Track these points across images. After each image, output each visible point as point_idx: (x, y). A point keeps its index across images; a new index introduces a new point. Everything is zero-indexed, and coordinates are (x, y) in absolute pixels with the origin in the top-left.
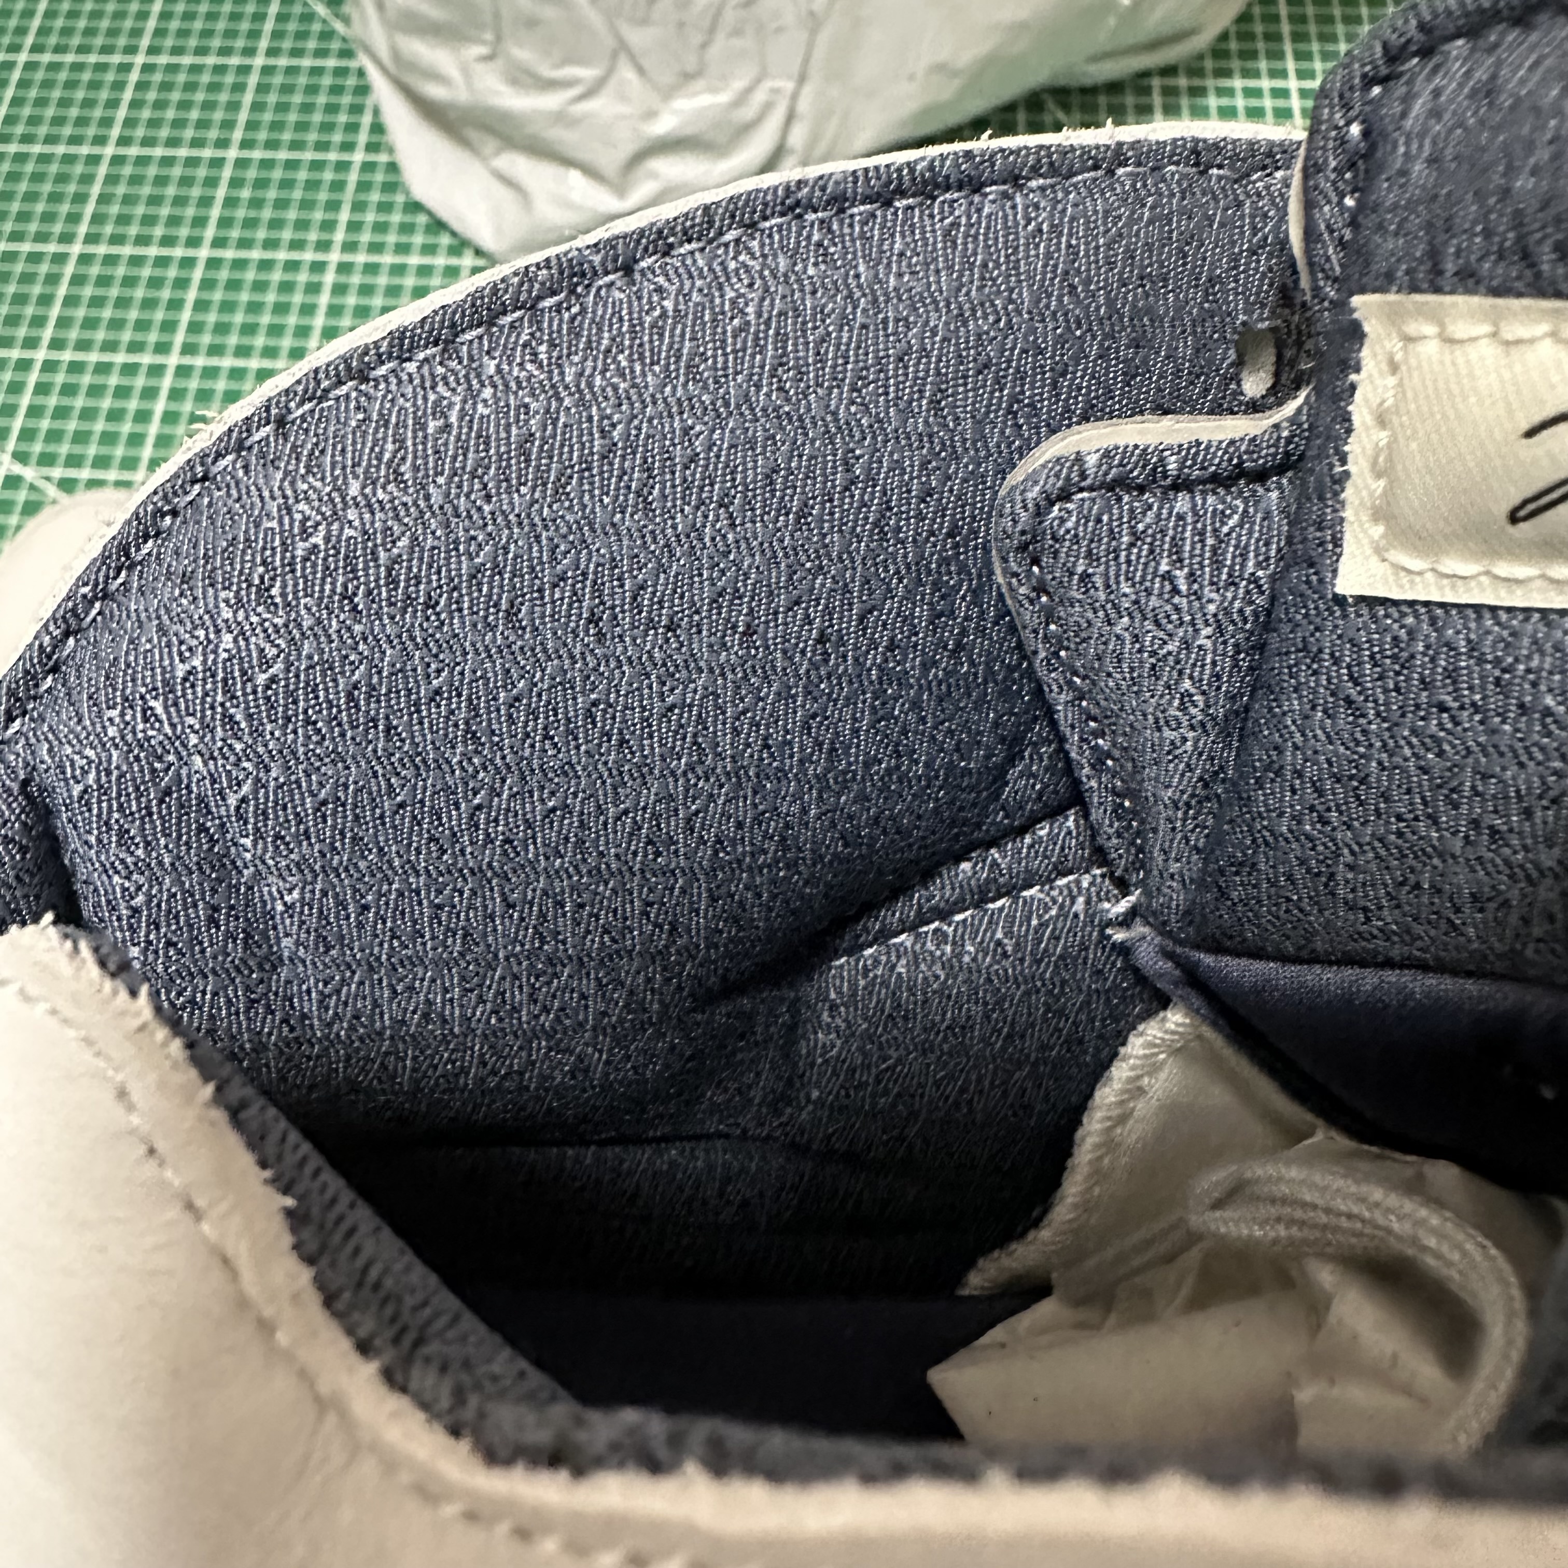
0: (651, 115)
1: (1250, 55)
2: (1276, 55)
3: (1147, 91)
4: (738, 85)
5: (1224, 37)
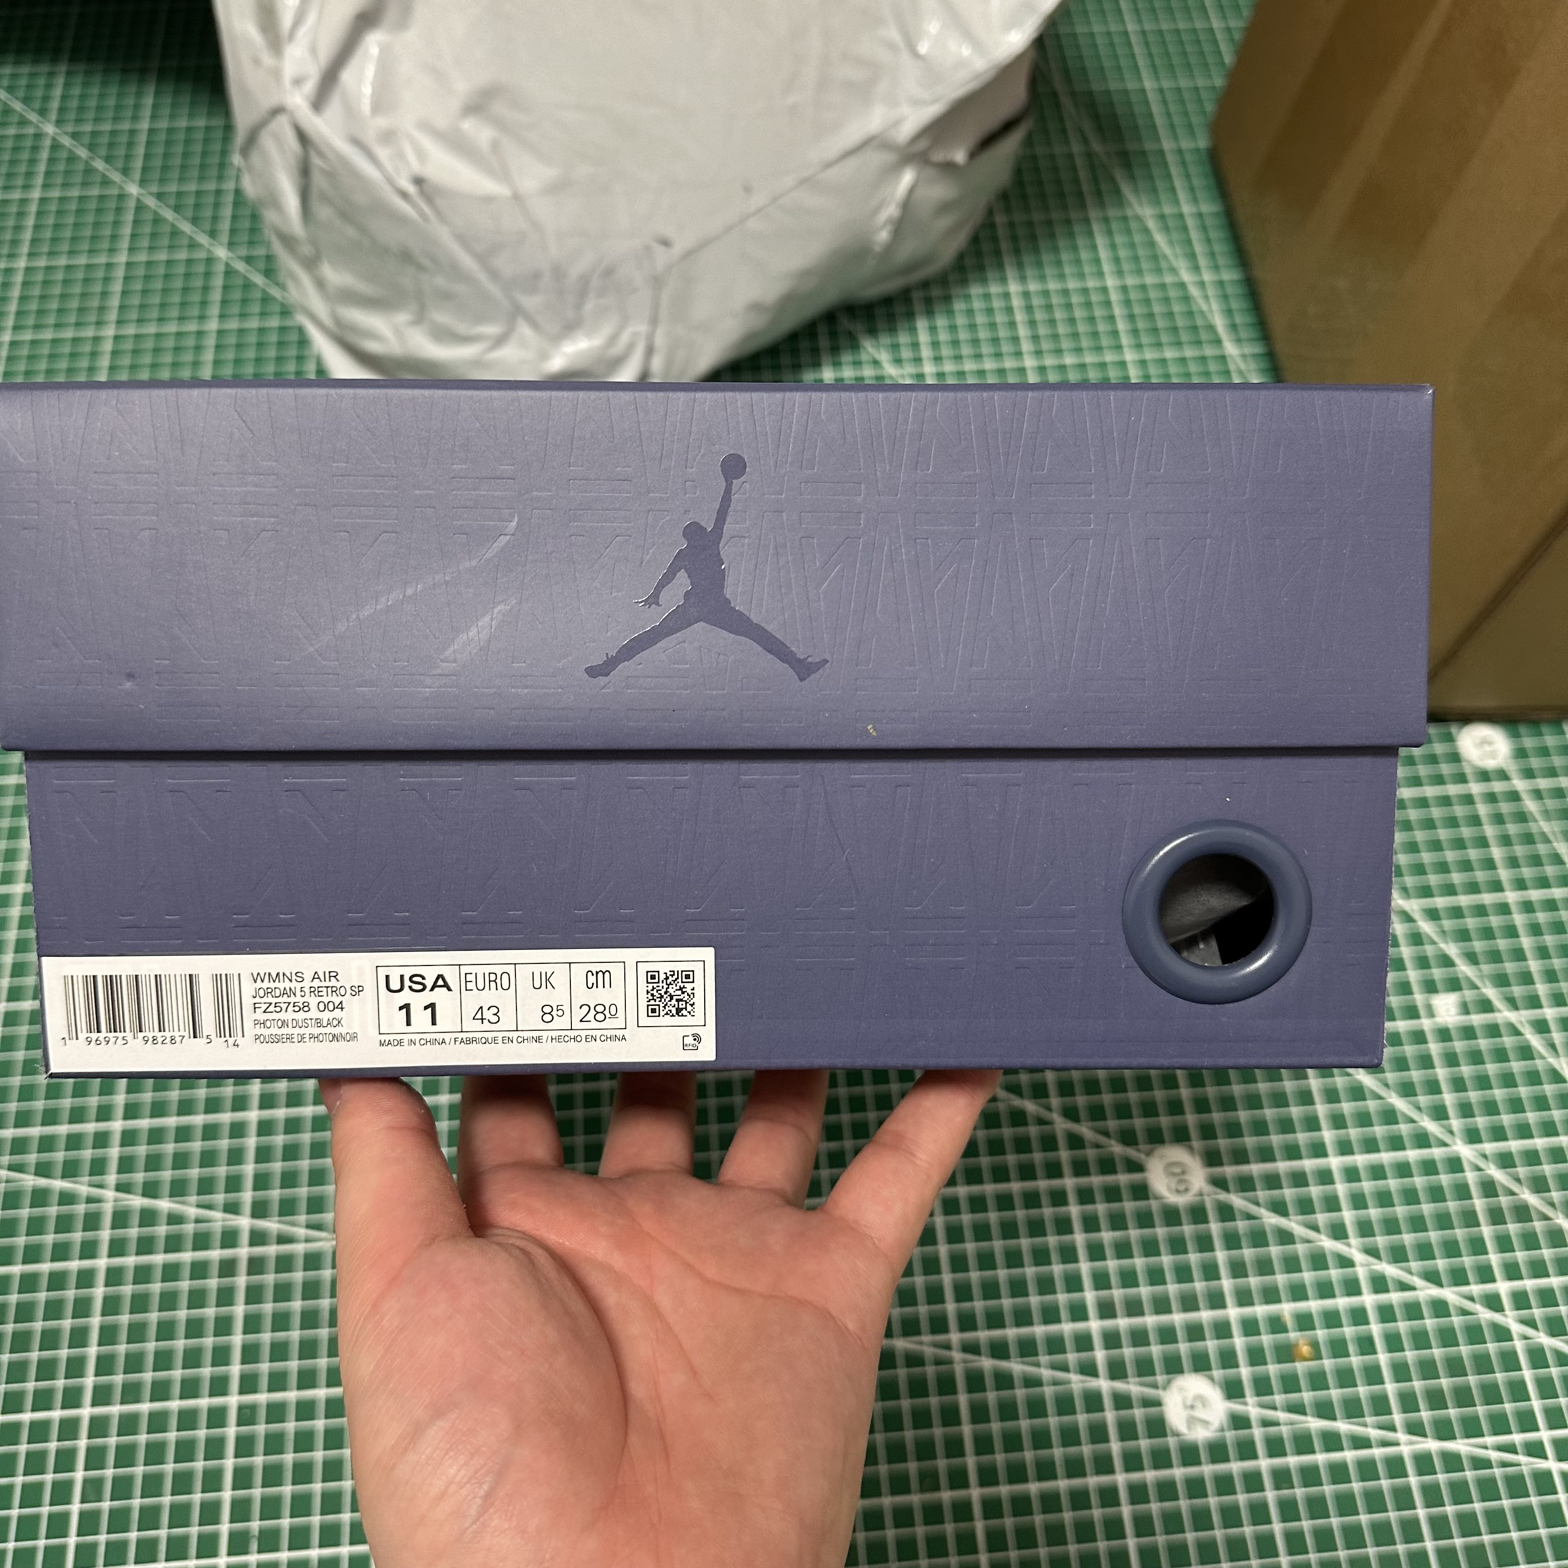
0: (544, 356)
1: (981, 268)
2: (1001, 266)
3: (911, 301)
4: (607, 330)
5: (961, 257)
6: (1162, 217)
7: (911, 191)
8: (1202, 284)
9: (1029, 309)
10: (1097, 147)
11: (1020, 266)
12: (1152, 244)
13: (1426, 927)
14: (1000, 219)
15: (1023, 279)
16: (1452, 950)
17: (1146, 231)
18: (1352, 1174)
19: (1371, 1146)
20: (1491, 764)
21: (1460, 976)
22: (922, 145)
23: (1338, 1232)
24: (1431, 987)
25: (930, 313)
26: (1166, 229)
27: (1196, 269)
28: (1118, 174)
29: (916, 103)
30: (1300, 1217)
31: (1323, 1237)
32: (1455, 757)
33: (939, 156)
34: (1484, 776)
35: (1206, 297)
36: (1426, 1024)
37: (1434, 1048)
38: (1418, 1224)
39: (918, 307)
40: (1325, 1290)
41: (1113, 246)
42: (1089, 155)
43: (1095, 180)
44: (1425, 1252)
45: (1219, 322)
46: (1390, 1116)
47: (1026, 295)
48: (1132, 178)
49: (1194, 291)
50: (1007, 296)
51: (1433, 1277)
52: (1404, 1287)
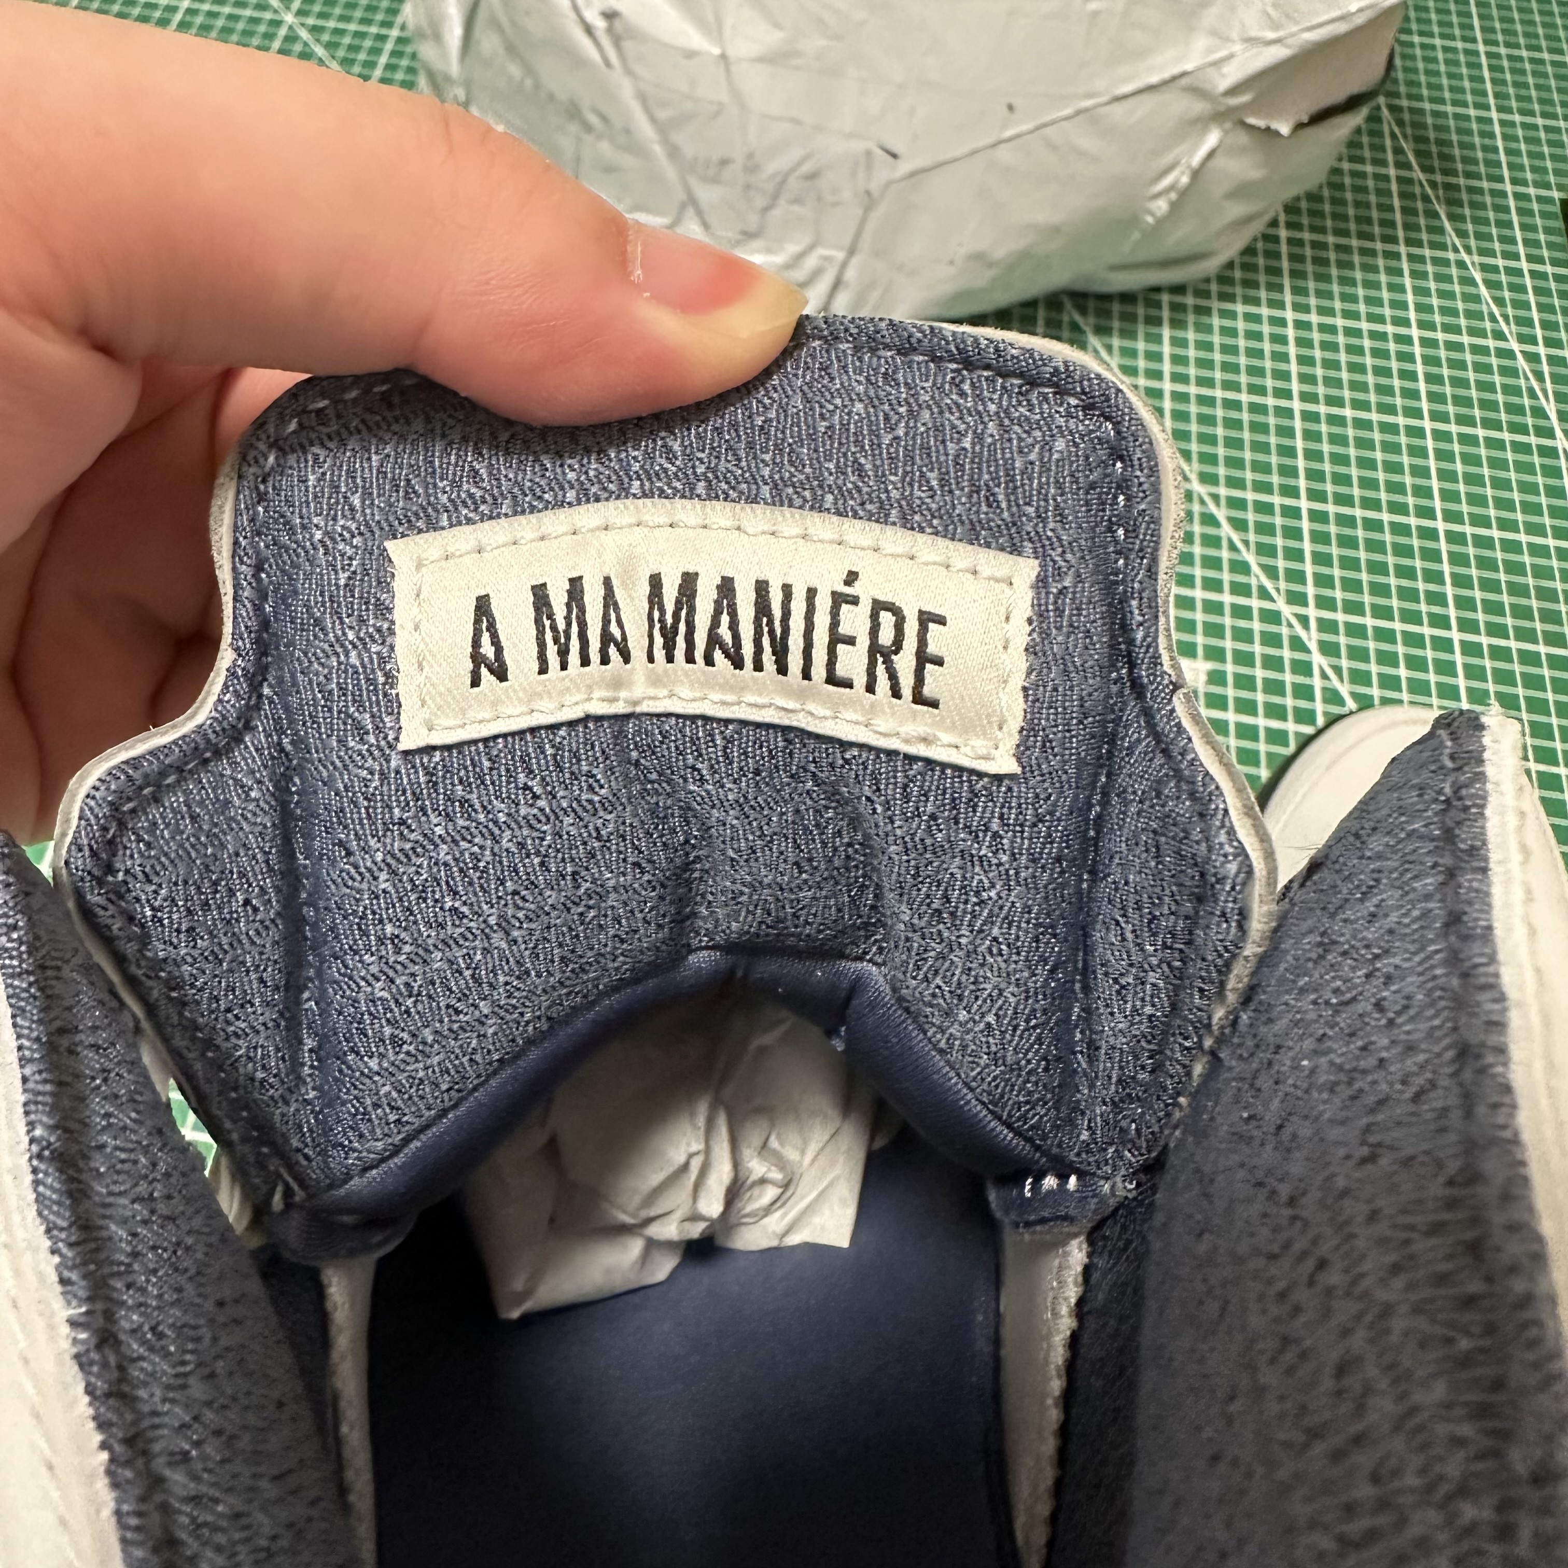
10: (1422, 174)
11: (1303, 291)
12: (1477, 298)
14: (1284, 233)
15: (1305, 307)
22: (1241, 98)
25: (1179, 320)
26: (1498, 284)
39: (1166, 312)
41: (1427, 291)
42: (1411, 182)
43: (1415, 212)
47: (1306, 325)
49: (1525, 363)
50: (1280, 322)
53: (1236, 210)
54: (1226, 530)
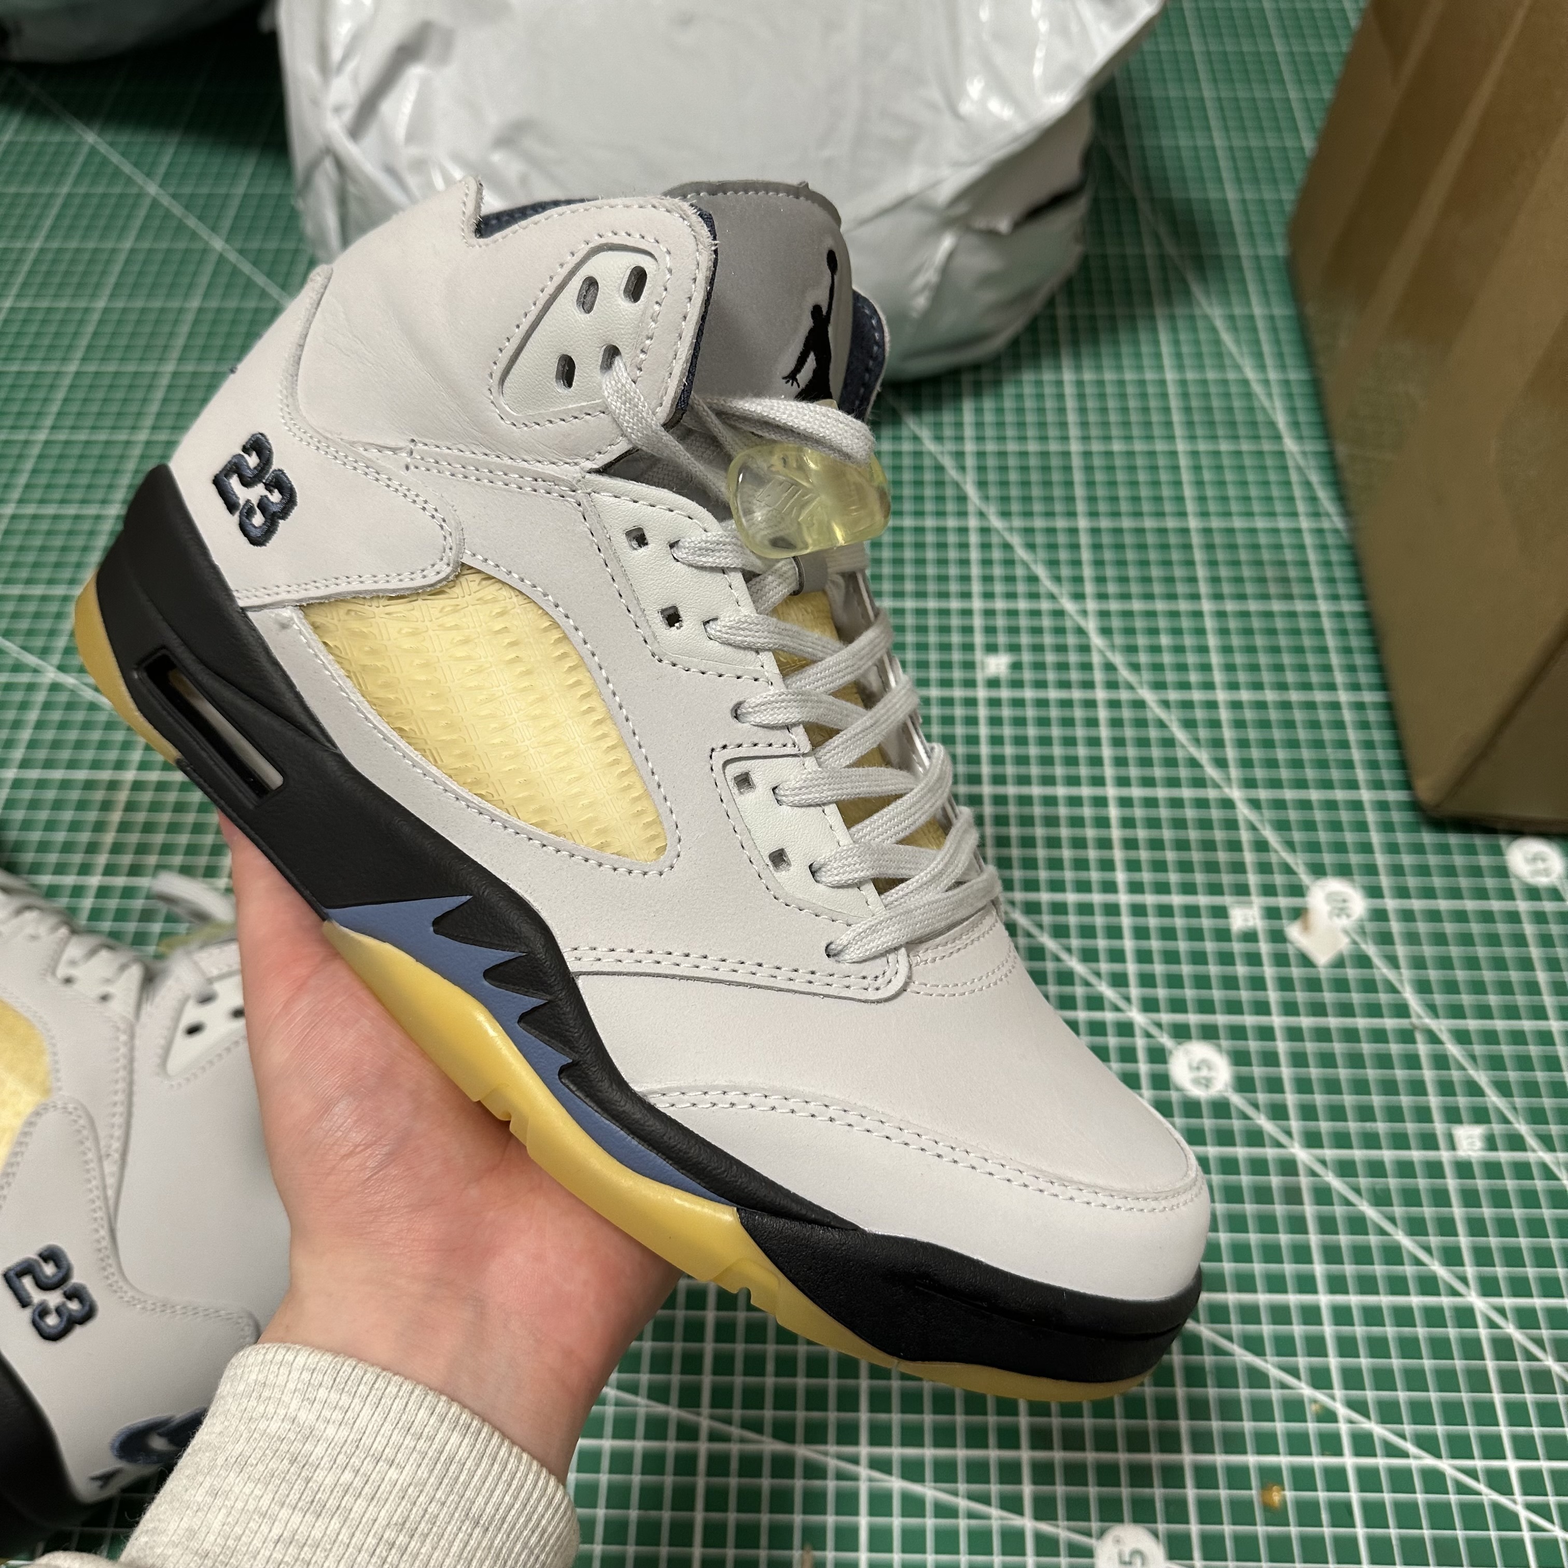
1: (1036, 356)
2: (1056, 355)
3: (957, 383)
5: (1015, 343)
6: (1231, 318)
7: (951, 255)
8: (1266, 382)
9: (1081, 396)
10: (1171, 249)
11: (1077, 356)
12: (1218, 342)
13: (1453, 1049)
14: (1062, 311)
15: (1078, 368)
16: (1482, 1078)
17: (1214, 330)
18: (1342, 1315)
19: (1367, 1285)
20: (1542, 881)
21: (1489, 1106)
22: (962, 208)
23: (1320, 1379)
24: (1453, 1116)
25: (977, 393)
26: (1234, 329)
27: (1262, 367)
28: (1191, 277)
29: (957, 164)
30: (1276, 1359)
31: (1303, 1385)
32: (1502, 871)
33: (981, 223)
34: (1533, 893)
35: (1270, 395)
36: (1445, 1156)
37: (1452, 1183)
38: (1415, 1380)
39: (966, 387)
40: (1299, 1445)
41: (1176, 343)
42: (1162, 258)
43: (1166, 280)
44: (1421, 1413)
45: (1281, 420)
46: (1393, 1254)
47: (1080, 383)
48: (1204, 279)
49: (1257, 388)
50: (1060, 383)
51: (1428, 1444)
52: (1392, 1451)
53: (989, 296)
54: (1021, 553)
